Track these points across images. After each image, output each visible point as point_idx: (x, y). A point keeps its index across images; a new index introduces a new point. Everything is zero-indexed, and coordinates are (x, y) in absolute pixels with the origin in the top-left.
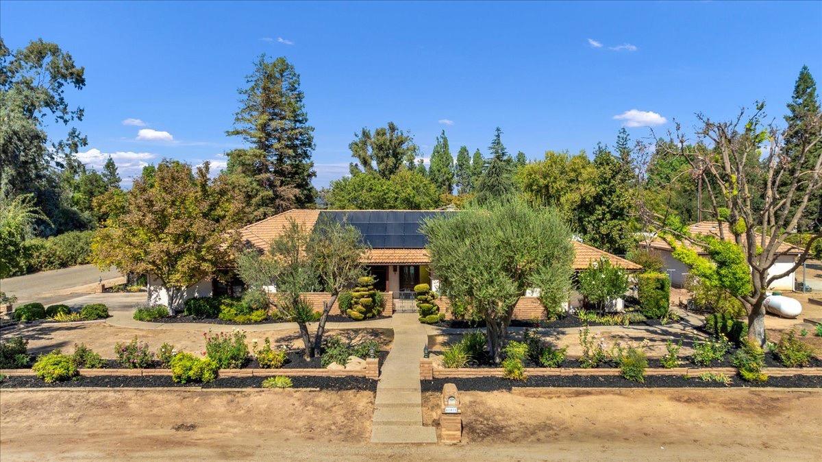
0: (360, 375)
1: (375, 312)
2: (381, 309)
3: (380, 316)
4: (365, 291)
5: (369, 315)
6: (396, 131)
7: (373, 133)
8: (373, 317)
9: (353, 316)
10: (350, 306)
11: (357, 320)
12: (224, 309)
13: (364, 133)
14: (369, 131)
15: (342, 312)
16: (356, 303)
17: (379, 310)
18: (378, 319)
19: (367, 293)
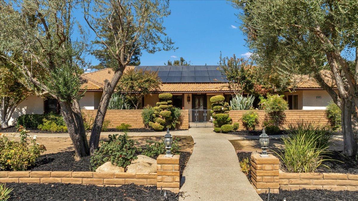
0: (147, 183)
1: (174, 125)
2: (179, 123)
3: (177, 128)
4: (165, 105)
5: (168, 127)
6: (184, 62)
7: (173, 63)
8: (172, 129)
9: (153, 127)
10: (152, 119)
11: (157, 130)
12: (45, 122)
13: (169, 63)
14: (171, 62)
15: (145, 125)
16: (157, 116)
17: (177, 124)
18: (176, 131)
19: (166, 106)
